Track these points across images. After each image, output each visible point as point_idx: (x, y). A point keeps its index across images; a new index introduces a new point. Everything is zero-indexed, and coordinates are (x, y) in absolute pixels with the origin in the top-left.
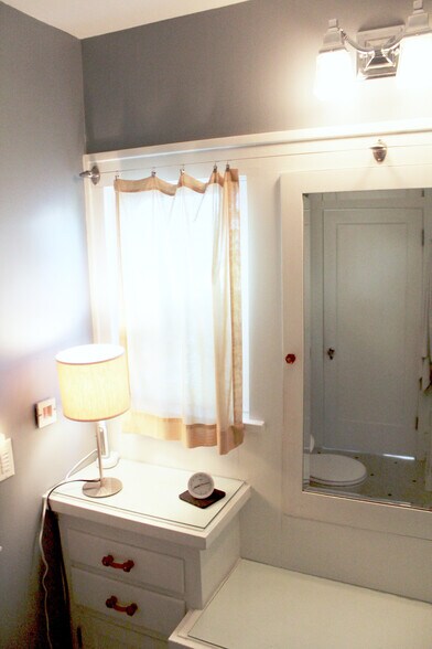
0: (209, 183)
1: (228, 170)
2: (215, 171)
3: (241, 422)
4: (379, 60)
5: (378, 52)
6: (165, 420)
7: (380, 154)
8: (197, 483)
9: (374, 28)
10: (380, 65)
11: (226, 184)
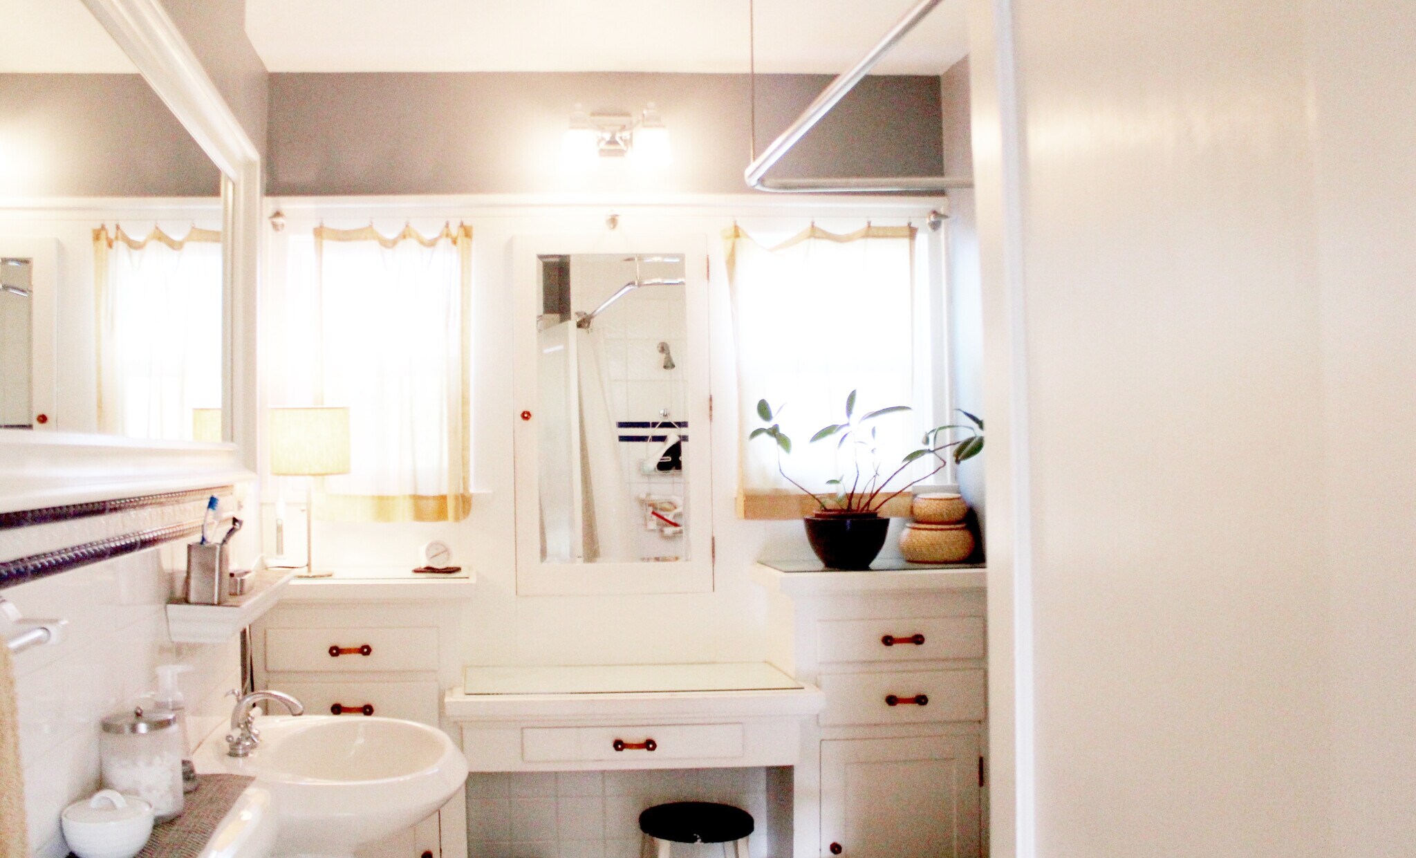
0: (440, 237)
1: (462, 225)
2: (447, 225)
3: (469, 492)
4: (613, 142)
5: (613, 137)
6: (373, 497)
7: (613, 221)
8: (434, 552)
9: (609, 115)
10: (613, 147)
11: (459, 241)
